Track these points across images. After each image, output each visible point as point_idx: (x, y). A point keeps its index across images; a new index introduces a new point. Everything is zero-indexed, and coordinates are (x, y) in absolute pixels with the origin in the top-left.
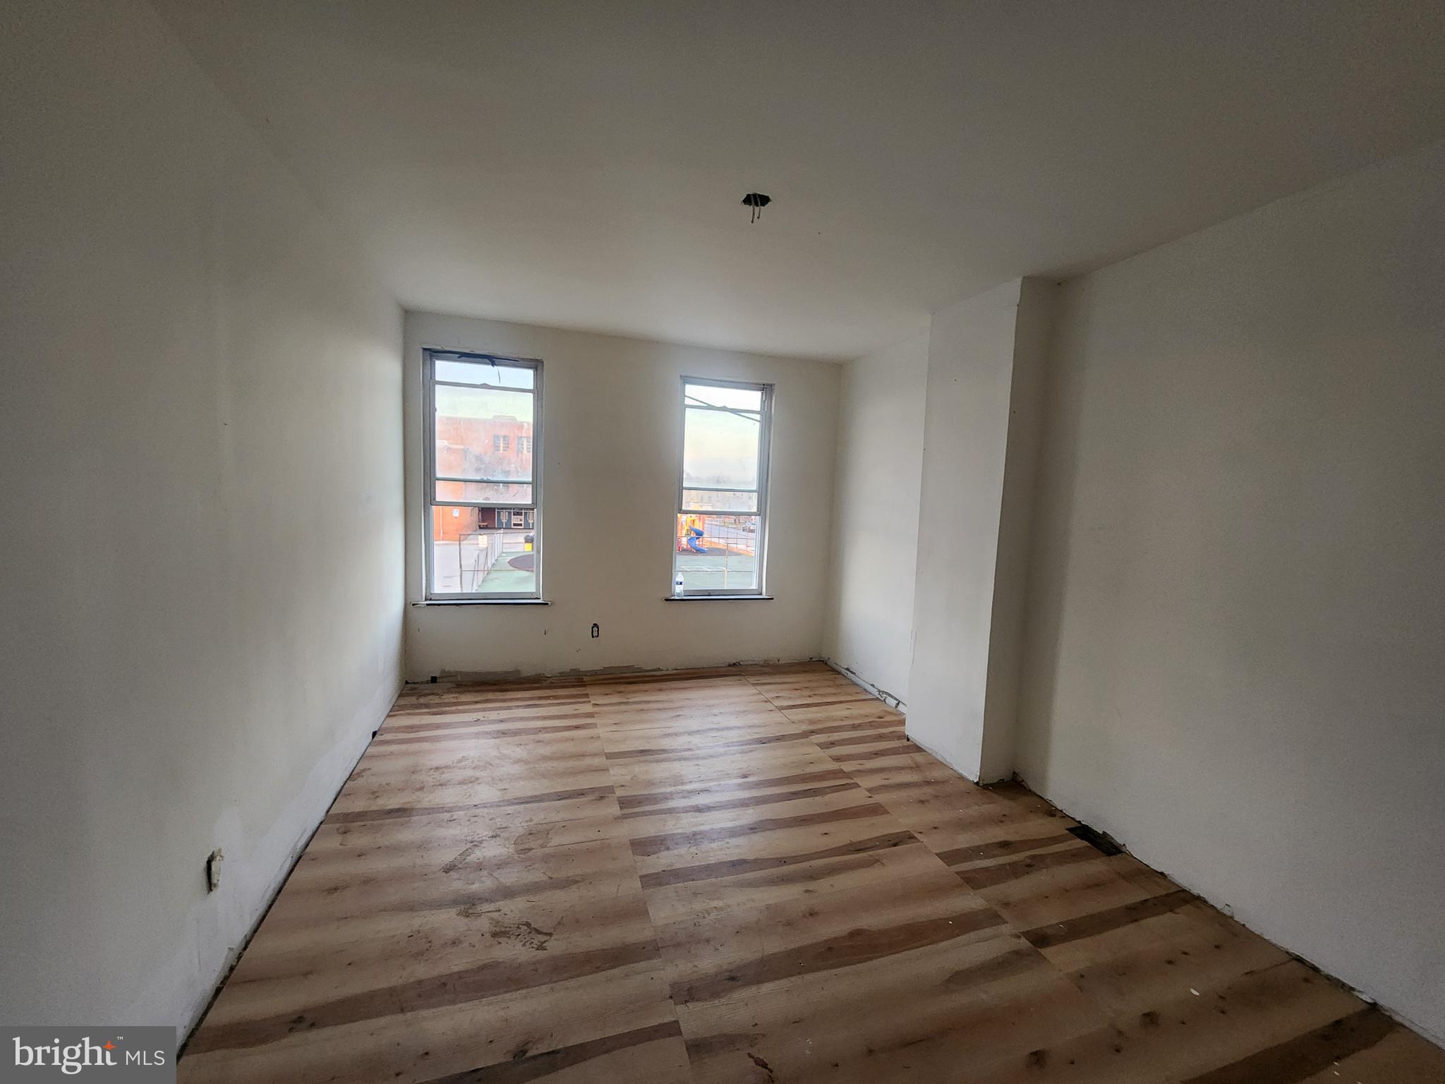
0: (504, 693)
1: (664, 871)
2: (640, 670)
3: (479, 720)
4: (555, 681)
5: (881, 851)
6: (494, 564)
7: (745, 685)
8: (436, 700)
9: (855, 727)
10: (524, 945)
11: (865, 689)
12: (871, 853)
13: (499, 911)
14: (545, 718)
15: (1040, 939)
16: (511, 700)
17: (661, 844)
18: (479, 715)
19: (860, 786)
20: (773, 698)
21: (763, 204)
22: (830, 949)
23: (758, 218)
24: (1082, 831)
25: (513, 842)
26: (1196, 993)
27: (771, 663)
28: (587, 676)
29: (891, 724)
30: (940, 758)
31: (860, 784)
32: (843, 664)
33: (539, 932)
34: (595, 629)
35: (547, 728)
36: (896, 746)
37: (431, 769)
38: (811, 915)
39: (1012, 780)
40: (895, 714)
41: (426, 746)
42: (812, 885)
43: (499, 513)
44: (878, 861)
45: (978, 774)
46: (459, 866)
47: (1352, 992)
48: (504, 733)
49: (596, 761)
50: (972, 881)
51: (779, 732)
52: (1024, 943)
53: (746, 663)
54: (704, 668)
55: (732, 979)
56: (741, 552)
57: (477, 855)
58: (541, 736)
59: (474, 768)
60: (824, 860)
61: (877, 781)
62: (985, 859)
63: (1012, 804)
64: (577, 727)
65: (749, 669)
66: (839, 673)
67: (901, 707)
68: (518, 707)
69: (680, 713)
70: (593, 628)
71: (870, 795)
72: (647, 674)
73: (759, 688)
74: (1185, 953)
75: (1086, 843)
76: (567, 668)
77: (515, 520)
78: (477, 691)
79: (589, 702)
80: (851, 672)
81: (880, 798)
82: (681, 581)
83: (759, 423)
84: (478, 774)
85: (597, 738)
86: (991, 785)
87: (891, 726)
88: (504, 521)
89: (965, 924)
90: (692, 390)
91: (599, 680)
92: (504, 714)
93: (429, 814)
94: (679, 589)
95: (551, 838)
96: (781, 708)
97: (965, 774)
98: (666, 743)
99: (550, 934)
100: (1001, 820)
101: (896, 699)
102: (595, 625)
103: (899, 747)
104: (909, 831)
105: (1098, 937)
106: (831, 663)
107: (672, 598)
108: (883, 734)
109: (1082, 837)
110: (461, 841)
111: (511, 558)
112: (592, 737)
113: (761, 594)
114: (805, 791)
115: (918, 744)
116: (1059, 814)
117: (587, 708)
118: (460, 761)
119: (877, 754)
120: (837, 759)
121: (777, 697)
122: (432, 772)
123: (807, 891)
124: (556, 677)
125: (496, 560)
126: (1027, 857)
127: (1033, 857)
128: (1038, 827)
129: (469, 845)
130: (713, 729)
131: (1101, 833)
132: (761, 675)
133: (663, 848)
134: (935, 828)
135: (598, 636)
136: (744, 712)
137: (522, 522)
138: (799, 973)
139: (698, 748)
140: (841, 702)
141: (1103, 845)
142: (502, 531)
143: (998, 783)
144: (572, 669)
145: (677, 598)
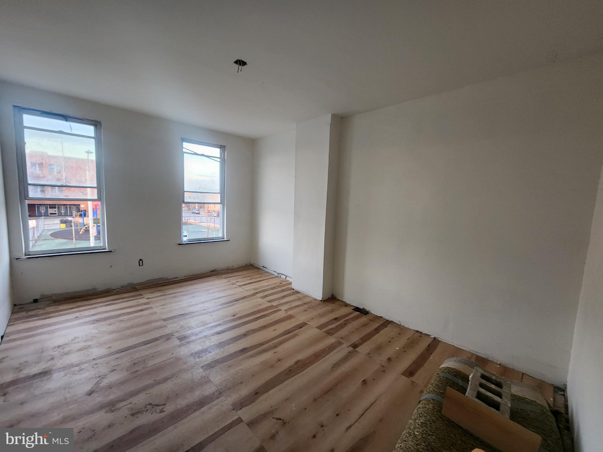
0: (88, 301)
1: (212, 362)
2: (167, 279)
3: (77, 317)
4: (118, 291)
5: (297, 331)
6: (39, 236)
7: (220, 279)
8: (41, 311)
9: (272, 289)
10: (152, 413)
11: (272, 274)
12: (293, 333)
13: (131, 403)
14: (121, 309)
15: (355, 346)
16: (96, 303)
17: (206, 351)
18: (77, 314)
19: (282, 310)
20: (235, 282)
21: (243, 65)
22: (290, 370)
23: (241, 71)
24: (357, 309)
25: (125, 370)
26: (398, 348)
27: (230, 268)
28: (137, 285)
29: (286, 285)
30: (306, 294)
31: (281, 309)
32: (261, 264)
33: (159, 405)
34: (141, 262)
35: (124, 313)
36: (290, 292)
37: (55, 348)
38: (279, 361)
39: (332, 297)
40: (286, 281)
41: (44, 337)
42: (276, 350)
43: (38, 208)
44: (297, 335)
45: (322, 297)
46: (96, 390)
47: (430, 336)
48: (98, 321)
49: (158, 324)
50: (329, 333)
51: (242, 295)
52: (351, 349)
53: (218, 270)
54: (199, 274)
55: (257, 393)
56: (192, 223)
57: (105, 382)
58: (121, 318)
59: (85, 341)
60: (277, 340)
61: (286, 307)
62: (331, 325)
63: (334, 305)
64: (142, 310)
65: (221, 272)
66: (259, 269)
67: (288, 278)
68: (101, 306)
69: (195, 295)
70: (139, 261)
71: (286, 312)
72: (172, 280)
73: (227, 279)
74: (392, 338)
75: (359, 313)
76: (125, 283)
77: (50, 211)
78: (68, 303)
79: (144, 297)
80: (265, 268)
81: (290, 313)
82: (186, 235)
83: (219, 163)
84: (89, 343)
85: (155, 313)
86: (326, 300)
87: (286, 286)
88: (43, 212)
89: (331, 348)
90: (187, 146)
91: (145, 287)
92: (93, 312)
93: (64, 370)
94: (185, 239)
95: (147, 363)
96: (240, 286)
97: (317, 298)
98: (192, 309)
99: (165, 404)
100: (332, 311)
101: (285, 275)
102: (141, 260)
103: (291, 293)
104: (304, 322)
105: (370, 340)
106: (256, 265)
107: (182, 243)
108: (284, 289)
109: (357, 311)
110: (92, 378)
111: (52, 232)
112: (152, 313)
113: (224, 239)
114: (261, 316)
115: (297, 291)
116: (349, 305)
117: (144, 301)
118: (74, 340)
119: (284, 297)
120: (270, 301)
121: (237, 282)
122: (56, 349)
123: (275, 353)
124: (119, 288)
125: (40, 234)
126: (343, 321)
127: (345, 321)
128: (344, 311)
129: (98, 379)
130: (212, 299)
131: (362, 308)
132: (227, 274)
133: (207, 353)
134: (312, 319)
135: (142, 265)
136: (225, 290)
137: (57, 212)
138: (282, 383)
139: (209, 308)
140: (264, 280)
141: (363, 312)
142: (43, 217)
143: (328, 299)
144: (128, 283)
145: (184, 243)
